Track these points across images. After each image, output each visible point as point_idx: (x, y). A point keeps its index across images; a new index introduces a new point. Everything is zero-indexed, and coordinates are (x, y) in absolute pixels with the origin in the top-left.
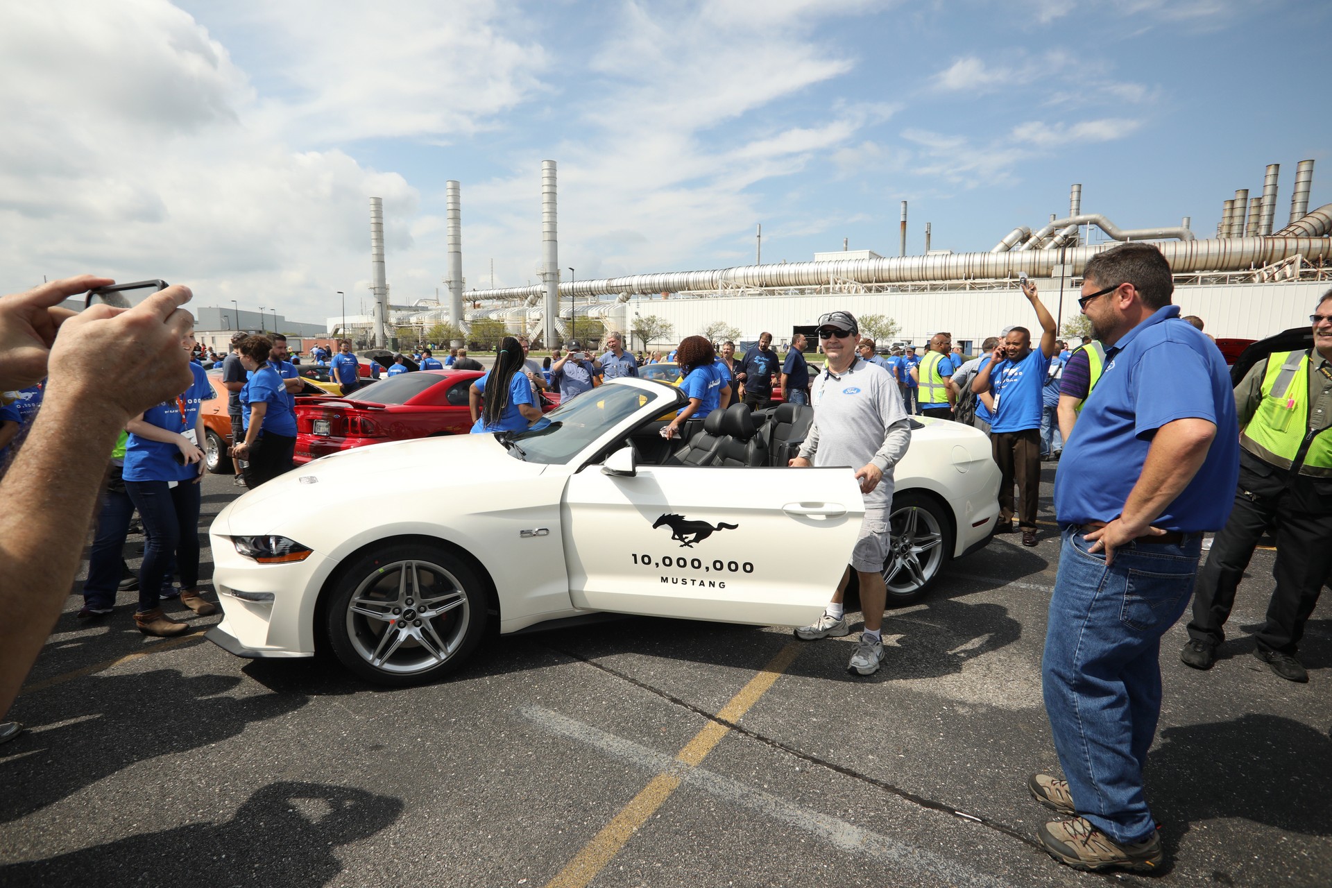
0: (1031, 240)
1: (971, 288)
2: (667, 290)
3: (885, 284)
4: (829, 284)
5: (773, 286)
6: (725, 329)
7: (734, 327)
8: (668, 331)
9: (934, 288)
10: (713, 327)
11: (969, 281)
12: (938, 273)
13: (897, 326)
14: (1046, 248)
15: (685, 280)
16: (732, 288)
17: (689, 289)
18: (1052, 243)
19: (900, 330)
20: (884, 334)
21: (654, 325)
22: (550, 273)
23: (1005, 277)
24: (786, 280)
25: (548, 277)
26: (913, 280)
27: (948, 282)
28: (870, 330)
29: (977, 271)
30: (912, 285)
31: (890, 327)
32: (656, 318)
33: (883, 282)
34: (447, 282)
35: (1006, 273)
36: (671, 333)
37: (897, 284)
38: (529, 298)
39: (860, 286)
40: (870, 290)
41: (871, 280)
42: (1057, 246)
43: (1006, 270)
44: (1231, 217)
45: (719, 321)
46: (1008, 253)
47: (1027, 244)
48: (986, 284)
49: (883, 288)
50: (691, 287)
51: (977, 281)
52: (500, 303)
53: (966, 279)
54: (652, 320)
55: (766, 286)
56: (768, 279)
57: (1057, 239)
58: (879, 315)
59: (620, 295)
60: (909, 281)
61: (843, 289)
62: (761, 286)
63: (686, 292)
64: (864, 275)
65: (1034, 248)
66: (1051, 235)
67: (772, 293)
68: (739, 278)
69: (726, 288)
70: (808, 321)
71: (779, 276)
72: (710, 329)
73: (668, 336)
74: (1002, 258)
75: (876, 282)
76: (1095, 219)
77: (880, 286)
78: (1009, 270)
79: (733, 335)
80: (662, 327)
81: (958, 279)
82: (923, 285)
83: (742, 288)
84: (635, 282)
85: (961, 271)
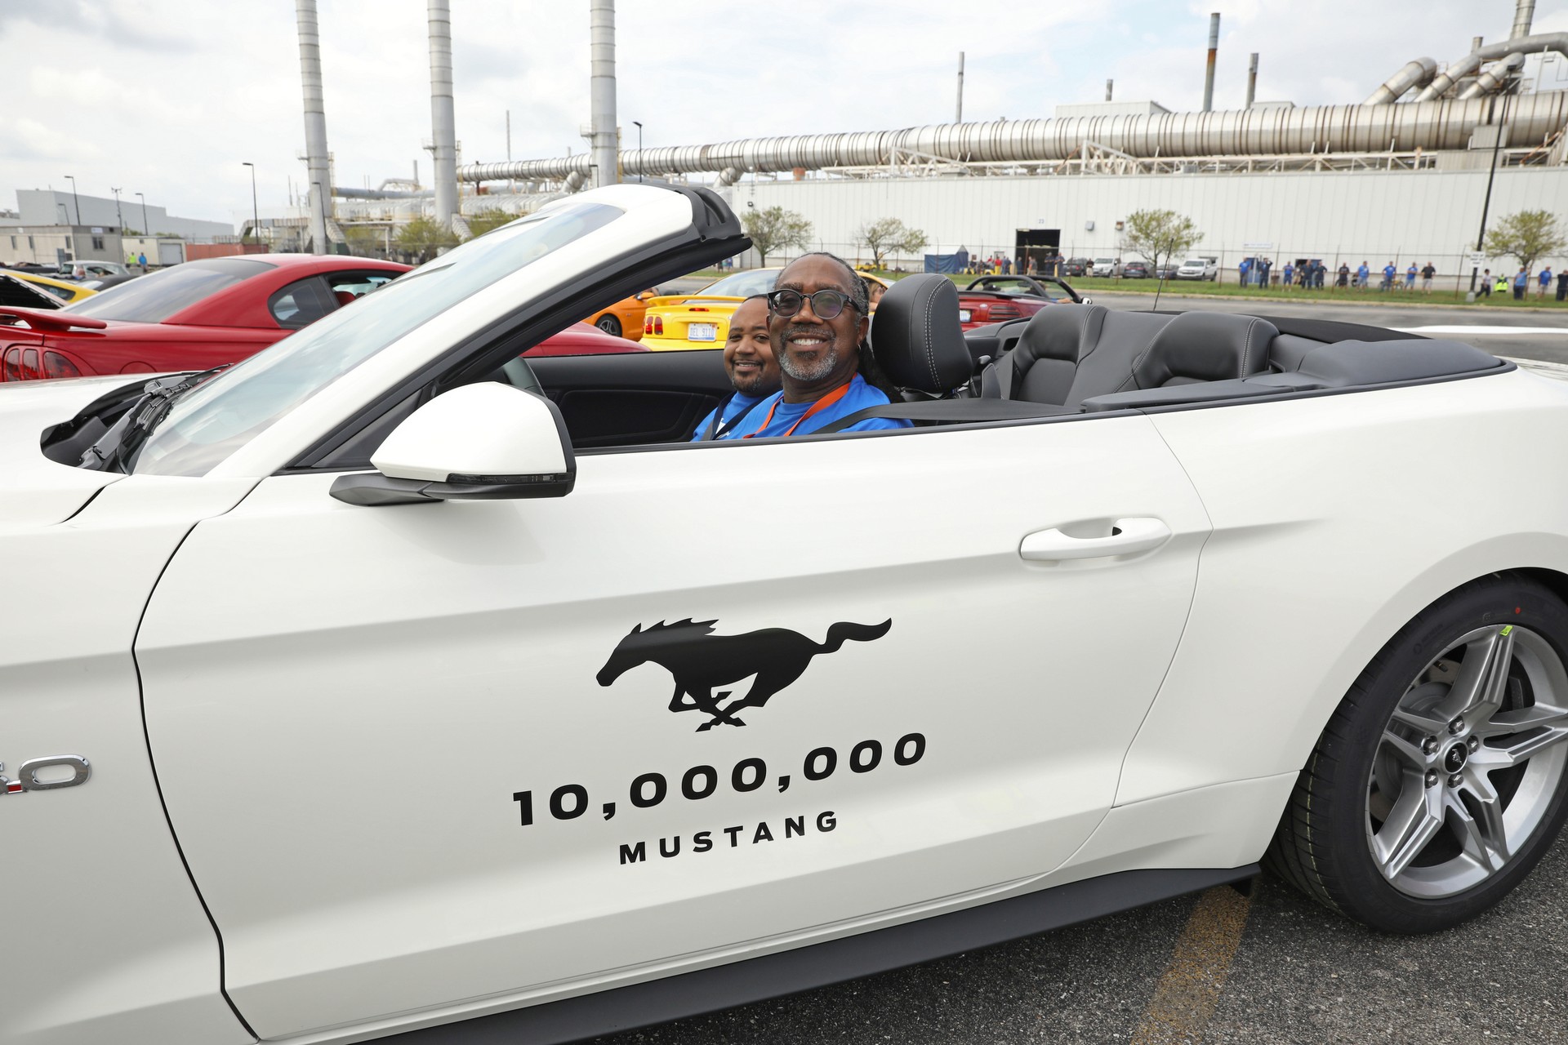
0: (1438, 83)
1: (1324, 168)
2: (802, 165)
3: (1176, 160)
4: (1079, 157)
5: (984, 160)
6: (901, 232)
7: (915, 228)
8: (803, 233)
9: (1259, 167)
10: (879, 229)
11: (1320, 157)
12: (1267, 140)
13: (1195, 231)
14: (1464, 96)
15: (833, 149)
16: (913, 163)
17: (840, 164)
18: (1473, 89)
19: (1200, 238)
20: (1172, 245)
21: (779, 224)
22: (604, 134)
23: (1384, 148)
24: (1006, 149)
25: (600, 141)
26: (1223, 153)
27: (1283, 158)
28: (1148, 236)
29: (1337, 137)
30: (1222, 162)
31: (1185, 232)
32: (783, 212)
33: (1173, 155)
34: (429, 148)
35: (1387, 141)
36: (809, 237)
37: (1196, 159)
38: (569, 178)
39: (1133, 162)
40: (1148, 168)
41: (1150, 152)
42: (1483, 94)
43: (1388, 136)
45: (889, 217)
46: (1392, 108)
47: (1428, 91)
48: (1350, 161)
49: (1171, 165)
50: (844, 159)
51: (1336, 156)
52: (520, 184)
53: (1316, 152)
54: (775, 215)
55: (972, 159)
56: (975, 148)
57: (1484, 81)
58: (1165, 209)
59: (724, 174)
60: (1216, 153)
61: (1103, 166)
62: (963, 159)
63: (835, 168)
64: (1140, 142)
65: (1440, 97)
66: (1474, 72)
67: (982, 172)
68: (925, 146)
69: (902, 163)
70: (1042, 221)
71: (994, 143)
72: (874, 231)
73: (802, 242)
74: (1381, 118)
75: (1160, 155)
76: (1559, 42)
77: (1166, 164)
78: (1392, 137)
79: (914, 242)
80: (792, 227)
81: (1301, 151)
82: (1239, 162)
83: (930, 162)
84: (748, 151)
85: (1308, 137)
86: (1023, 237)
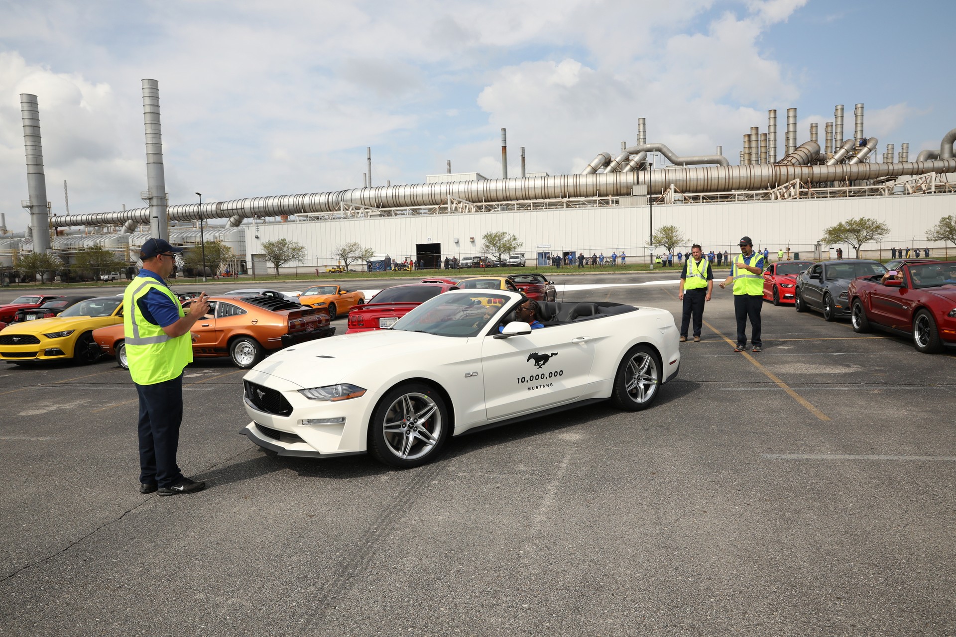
0: (613, 164)
1: (568, 206)
2: (284, 213)
3: (494, 203)
4: (447, 204)
5: (390, 207)
6: (359, 250)
7: (367, 248)
8: (300, 253)
9: (536, 206)
10: (347, 248)
11: (565, 200)
12: (538, 192)
13: (518, 241)
14: (625, 171)
15: (300, 203)
16: (352, 210)
17: (305, 212)
18: (628, 167)
19: (521, 245)
20: (508, 248)
21: (285, 249)
22: (157, 197)
23: (594, 195)
24: (402, 200)
25: (155, 202)
26: (517, 199)
27: (547, 201)
28: (494, 245)
29: (571, 190)
30: (517, 204)
31: (513, 243)
32: (287, 241)
33: (492, 201)
34: (27, 207)
35: (595, 192)
36: (304, 255)
37: (504, 203)
38: (127, 224)
39: (472, 206)
40: (479, 208)
41: (480, 200)
42: (633, 170)
43: (595, 190)
44: (750, 148)
45: (352, 242)
46: (595, 176)
47: (609, 168)
48: (579, 201)
49: (492, 206)
50: (307, 209)
51: (571, 199)
53: (562, 198)
54: (283, 243)
55: (383, 207)
56: (384, 200)
57: (632, 163)
58: (501, 231)
59: (232, 219)
60: (514, 200)
61: (458, 208)
62: (378, 207)
63: (302, 214)
64: (474, 194)
65: (614, 171)
66: (627, 160)
67: (389, 214)
68: (356, 199)
69: (348, 210)
70: (430, 239)
71: (395, 197)
72: (344, 250)
73: (301, 258)
74: (591, 180)
75: (485, 201)
76: (658, 147)
77: (489, 205)
78: (597, 190)
79: (367, 255)
80: (294, 250)
81: (555, 197)
82: (527, 204)
83: (361, 209)
84: (247, 205)
85: (558, 190)
86: (421, 248)
